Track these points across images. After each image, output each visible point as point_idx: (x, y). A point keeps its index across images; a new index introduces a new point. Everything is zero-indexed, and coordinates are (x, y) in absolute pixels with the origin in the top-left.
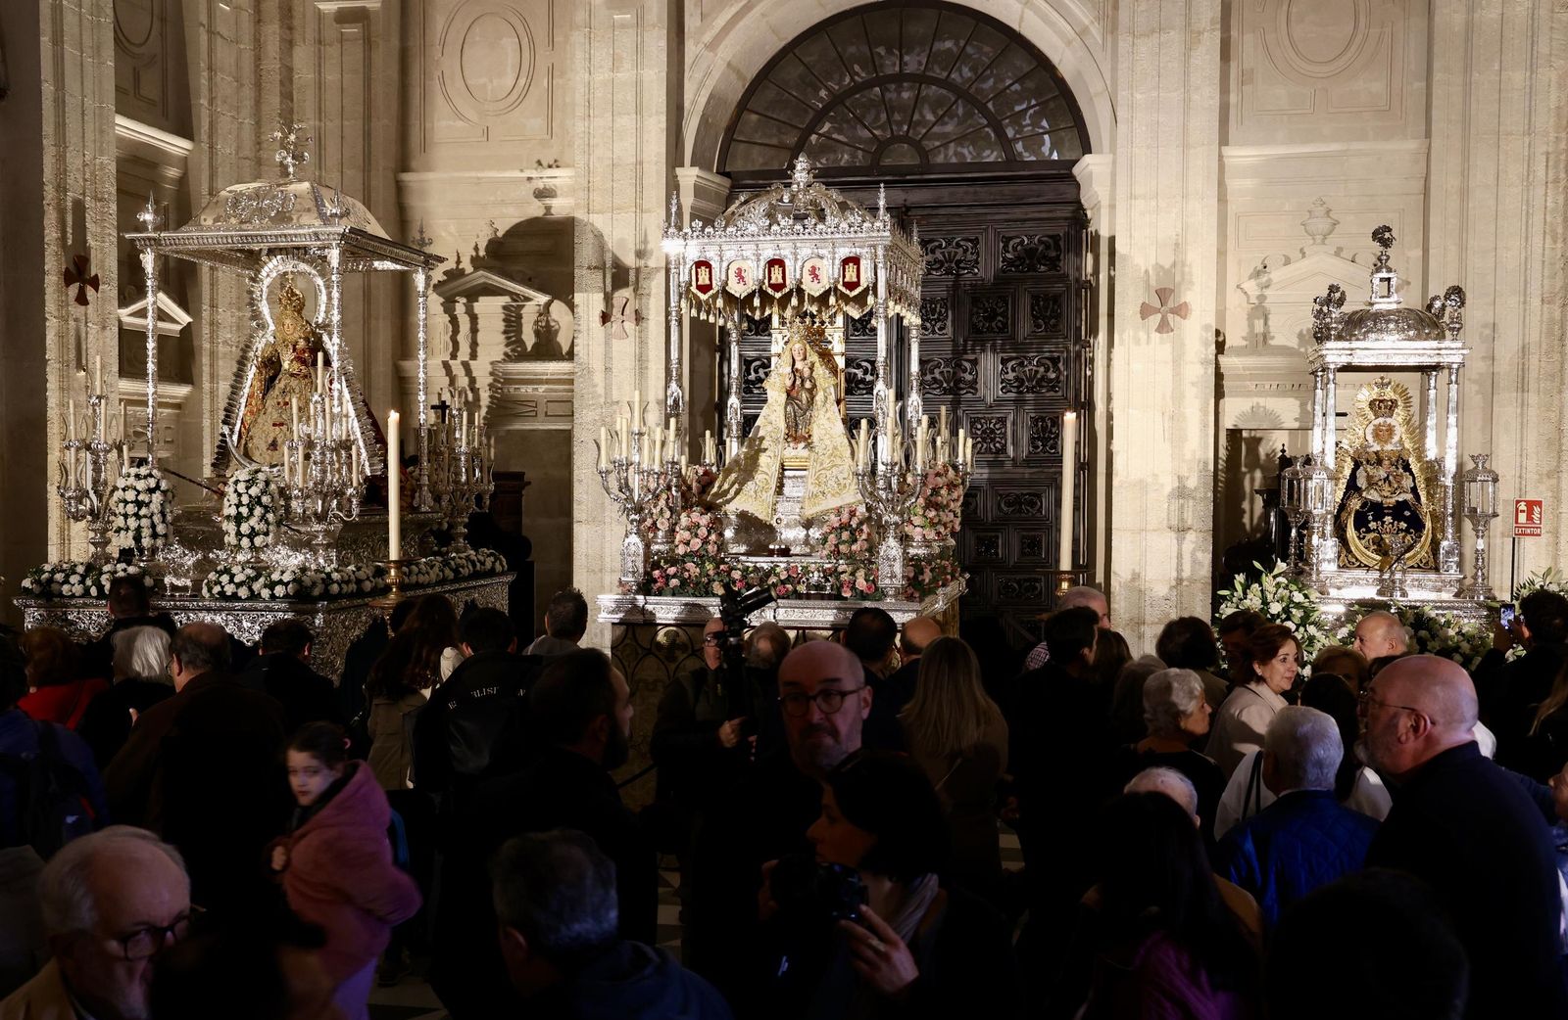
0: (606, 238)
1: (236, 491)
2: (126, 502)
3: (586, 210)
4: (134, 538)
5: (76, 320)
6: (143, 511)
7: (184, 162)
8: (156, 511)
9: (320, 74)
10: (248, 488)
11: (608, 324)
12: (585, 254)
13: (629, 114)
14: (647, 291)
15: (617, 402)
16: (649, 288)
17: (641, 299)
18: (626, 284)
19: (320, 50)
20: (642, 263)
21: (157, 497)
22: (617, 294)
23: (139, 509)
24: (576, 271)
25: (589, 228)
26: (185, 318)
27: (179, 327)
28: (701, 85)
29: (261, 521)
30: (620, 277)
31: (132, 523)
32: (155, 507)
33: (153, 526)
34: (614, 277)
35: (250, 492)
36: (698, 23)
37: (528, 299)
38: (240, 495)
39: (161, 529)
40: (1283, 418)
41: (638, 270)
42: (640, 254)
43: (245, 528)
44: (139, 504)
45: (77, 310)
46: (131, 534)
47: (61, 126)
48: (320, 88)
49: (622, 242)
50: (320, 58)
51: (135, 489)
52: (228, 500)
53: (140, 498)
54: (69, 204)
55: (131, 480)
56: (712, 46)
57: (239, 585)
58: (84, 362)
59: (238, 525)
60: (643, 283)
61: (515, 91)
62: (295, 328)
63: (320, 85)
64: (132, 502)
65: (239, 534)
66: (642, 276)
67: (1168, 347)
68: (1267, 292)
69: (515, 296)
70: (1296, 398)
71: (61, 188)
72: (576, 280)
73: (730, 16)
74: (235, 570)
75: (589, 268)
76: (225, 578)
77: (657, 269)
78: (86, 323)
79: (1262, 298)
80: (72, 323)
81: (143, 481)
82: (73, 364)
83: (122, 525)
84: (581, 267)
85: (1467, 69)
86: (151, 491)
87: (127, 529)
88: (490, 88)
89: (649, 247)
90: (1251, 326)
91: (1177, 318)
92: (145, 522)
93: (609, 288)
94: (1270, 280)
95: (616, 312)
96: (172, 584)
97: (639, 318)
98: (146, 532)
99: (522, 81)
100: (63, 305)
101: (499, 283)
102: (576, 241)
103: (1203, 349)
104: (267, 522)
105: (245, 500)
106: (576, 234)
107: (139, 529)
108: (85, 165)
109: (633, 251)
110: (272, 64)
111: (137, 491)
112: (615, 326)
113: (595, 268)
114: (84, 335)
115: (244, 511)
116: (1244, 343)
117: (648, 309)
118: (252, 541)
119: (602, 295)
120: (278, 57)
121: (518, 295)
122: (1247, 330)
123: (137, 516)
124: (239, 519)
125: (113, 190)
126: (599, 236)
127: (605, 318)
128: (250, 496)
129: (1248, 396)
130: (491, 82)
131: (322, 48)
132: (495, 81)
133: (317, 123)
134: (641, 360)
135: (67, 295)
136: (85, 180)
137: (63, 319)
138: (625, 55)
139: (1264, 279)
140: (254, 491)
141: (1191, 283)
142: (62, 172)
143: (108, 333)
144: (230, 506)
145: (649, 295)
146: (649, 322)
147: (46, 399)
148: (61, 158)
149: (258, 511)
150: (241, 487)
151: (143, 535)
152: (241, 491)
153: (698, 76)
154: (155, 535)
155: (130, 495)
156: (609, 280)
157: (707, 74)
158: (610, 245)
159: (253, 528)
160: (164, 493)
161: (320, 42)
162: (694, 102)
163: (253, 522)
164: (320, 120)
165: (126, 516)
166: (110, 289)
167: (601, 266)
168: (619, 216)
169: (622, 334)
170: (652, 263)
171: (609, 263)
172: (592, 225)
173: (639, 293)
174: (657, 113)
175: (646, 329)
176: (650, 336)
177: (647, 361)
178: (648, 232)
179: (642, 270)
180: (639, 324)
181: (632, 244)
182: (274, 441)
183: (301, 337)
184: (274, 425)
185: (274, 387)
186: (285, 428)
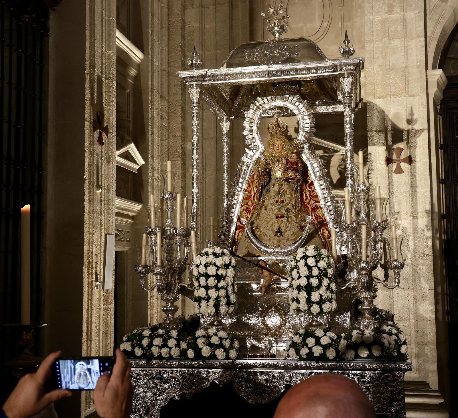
0: (386, 113)
1: (306, 265)
2: (207, 276)
3: (374, 96)
4: (214, 306)
5: (97, 155)
6: (222, 284)
7: (139, 67)
8: (230, 283)
9: (202, 24)
10: (317, 262)
11: (390, 165)
12: (374, 123)
13: (399, 38)
14: (413, 144)
15: (398, 213)
16: (415, 142)
17: (410, 149)
18: (401, 140)
19: (202, 10)
20: (410, 127)
21: (231, 272)
22: (395, 147)
23: (219, 281)
24: (369, 133)
25: (375, 107)
26: (141, 161)
27: (137, 167)
28: (438, 22)
29: (327, 289)
30: (396, 135)
31: (213, 293)
32: (229, 280)
33: (227, 296)
34: (393, 136)
35: (319, 265)
37: (336, 151)
38: (309, 268)
39: (233, 298)
41: (408, 131)
42: (409, 122)
43: (315, 296)
44: (219, 278)
45: (98, 148)
46: (212, 303)
47: (93, 25)
48: (202, 32)
49: (397, 115)
50: (202, 15)
51: (214, 264)
52: (298, 273)
53: (220, 272)
54: (96, 77)
55: (211, 258)
57: (325, 347)
58: (100, 184)
59: (309, 294)
60: (412, 140)
61: (321, 30)
62: (282, 148)
63: (202, 30)
64: (213, 276)
65: (309, 302)
66: (410, 135)
69: (326, 150)
71: (93, 67)
72: (369, 138)
74: (319, 333)
75: (376, 131)
76: (311, 341)
77: (422, 130)
78: (102, 157)
80: (95, 156)
81: (220, 258)
82: (95, 185)
83: (203, 296)
84: (372, 130)
86: (227, 266)
87: (208, 299)
88: (305, 29)
89: (415, 117)
92: (222, 292)
93: (390, 142)
95: (394, 157)
97: (410, 160)
98: (223, 301)
99: (325, 24)
100: (92, 144)
101: (318, 142)
102: (368, 115)
104: (332, 292)
105: (315, 272)
106: (368, 110)
107: (218, 299)
108: (102, 54)
109: (405, 120)
110: (177, 18)
111: (217, 266)
112: (394, 166)
113: (379, 131)
114: (100, 165)
115: (315, 282)
117: (415, 155)
118: (321, 307)
119: (384, 148)
120: (180, 13)
121: (329, 149)
123: (216, 287)
124: (309, 289)
125: (115, 72)
126: (382, 113)
127: (389, 161)
128: (319, 268)
130: (306, 25)
131: (203, 9)
132: (308, 25)
134: (413, 187)
135: (93, 137)
136: (102, 63)
137: (92, 153)
138: (395, 4)
140: (322, 264)
142: (93, 55)
143: (111, 165)
144: (300, 277)
145: (415, 146)
146: (416, 163)
147: (84, 207)
148: (92, 46)
149: (326, 282)
150: (311, 262)
151: (221, 303)
152: (311, 265)
153: (436, 17)
154: (228, 304)
155: (212, 271)
156: (390, 138)
157: (442, 16)
158: (390, 117)
159: (321, 296)
160: (234, 267)
161: (202, 6)
162: (433, 32)
163: (322, 291)
164: (202, 51)
165: (207, 288)
166: (113, 136)
167: (384, 130)
168: (395, 99)
169: (399, 171)
170: (417, 127)
171: (389, 128)
172: (376, 105)
173: (410, 145)
174: (418, 36)
175: (415, 167)
176: (417, 172)
177: (416, 187)
178: (413, 108)
179: (411, 131)
180: (410, 164)
181: (404, 116)
182: (279, 229)
183: (292, 153)
184: (277, 217)
185: (268, 190)
186: (285, 219)
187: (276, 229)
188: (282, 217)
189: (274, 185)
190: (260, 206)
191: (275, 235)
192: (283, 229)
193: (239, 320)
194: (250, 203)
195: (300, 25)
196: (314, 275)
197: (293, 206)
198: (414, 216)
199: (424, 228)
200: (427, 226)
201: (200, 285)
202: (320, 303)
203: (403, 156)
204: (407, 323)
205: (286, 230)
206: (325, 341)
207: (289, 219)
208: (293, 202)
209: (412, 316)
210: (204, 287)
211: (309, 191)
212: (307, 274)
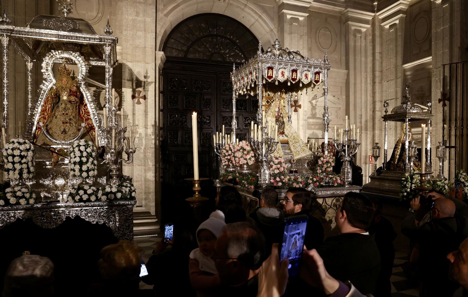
0: (133, 71)
1: (79, 150)
2: (14, 156)
3: (126, 61)
4: (19, 174)
6: (24, 160)
8: (30, 160)
10: (86, 148)
11: (134, 99)
12: (126, 75)
13: (142, 31)
15: (138, 125)
16: (148, 88)
17: (145, 92)
18: (141, 87)
20: (146, 80)
21: (30, 153)
22: (137, 90)
23: (22, 159)
24: (123, 80)
25: (127, 66)
28: (162, 27)
29: (92, 164)
30: (138, 84)
31: (18, 167)
32: (29, 158)
33: (28, 168)
34: (136, 83)
35: (87, 150)
36: (162, 7)
38: (81, 152)
39: (32, 169)
40: (319, 135)
41: (145, 82)
42: (145, 77)
43: (84, 168)
44: (22, 157)
46: (17, 172)
49: (139, 72)
51: (19, 149)
52: (74, 154)
53: (23, 154)
55: (16, 145)
56: (167, 15)
57: (90, 195)
59: (81, 167)
60: (146, 87)
61: (97, 18)
62: (68, 82)
64: (18, 156)
65: (81, 171)
66: (146, 84)
67: (296, 116)
68: (317, 103)
69: (98, 87)
70: (322, 130)
72: (123, 84)
73: (172, 7)
74: (86, 187)
75: (127, 80)
76: (81, 192)
77: (152, 82)
79: (316, 105)
81: (23, 145)
83: (11, 168)
84: (125, 79)
85: (355, 55)
86: (28, 150)
87: (15, 170)
88: (87, 15)
89: (148, 75)
90: (312, 111)
91: (299, 108)
93: (134, 87)
94: (318, 100)
95: (137, 95)
96: (45, 197)
97: (145, 98)
98: (25, 171)
99: (100, 15)
101: (93, 82)
103: (304, 117)
104: (95, 165)
105: (85, 154)
106: (123, 68)
107: (21, 170)
109: (143, 76)
111: (21, 150)
112: (136, 100)
113: (129, 80)
115: (84, 160)
116: (311, 116)
117: (148, 95)
118: (88, 174)
119: (131, 90)
122: (311, 113)
123: (20, 163)
124: (81, 163)
126: (131, 70)
127: (133, 97)
128: (87, 152)
129: (312, 130)
130: (87, 13)
132: (89, 13)
133: (14, 15)
134: (145, 112)
138: (140, 12)
139: (317, 100)
140: (89, 150)
141: (301, 100)
144: (75, 157)
145: (148, 91)
146: (148, 99)
149: (91, 160)
150: (82, 148)
151: (24, 172)
152: (83, 150)
153: (162, 24)
154: (29, 172)
155: (17, 152)
156: (134, 85)
157: (164, 24)
158: (135, 73)
159: (88, 168)
160: (33, 151)
162: (160, 31)
163: (89, 165)
164: (15, 15)
165: (13, 163)
167: (132, 80)
168: (138, 64)
169: (139, 103)
170: (149, 80)
171: (134, 79)
172: (128, 66)
173: (145, 89)
174: (152, 32)
175: (147, 101)
176: (148, 104)
177: (147, 112)
178: (148, 70)
179: (146, 82)
180: (145, 100)
181: (143, 74)
182: (64, 130)
183: (74, 86)
184: (63, 123)
185: (58, 107)
186: (68, 124)
187: (62, 130)
188: (66, 123)
189: (62, 104)
190: (53, 115)
191: (62, 133)
192: (67, 130)
193: (38, 183)
194: (46, 114)
195: (84, 12)
196: (84, 156)
197: (74, 117)
198: (146, 127)
199: (151, 134)
200: (152, 133)
201: (8, 162)
202: (88, 171)
203: (141, 95)
204: (141, 183)
205: (69, 131)
206: (90, 191)
207: (71, 124)
208: (74, 114)
209: (143, 179)
210: (11, 162)
211: (84, 109)
212: (80, 155)
